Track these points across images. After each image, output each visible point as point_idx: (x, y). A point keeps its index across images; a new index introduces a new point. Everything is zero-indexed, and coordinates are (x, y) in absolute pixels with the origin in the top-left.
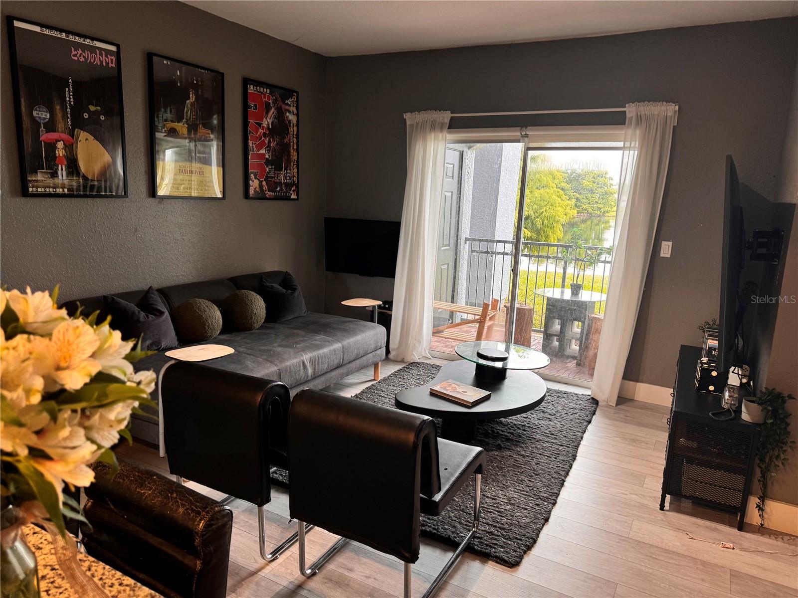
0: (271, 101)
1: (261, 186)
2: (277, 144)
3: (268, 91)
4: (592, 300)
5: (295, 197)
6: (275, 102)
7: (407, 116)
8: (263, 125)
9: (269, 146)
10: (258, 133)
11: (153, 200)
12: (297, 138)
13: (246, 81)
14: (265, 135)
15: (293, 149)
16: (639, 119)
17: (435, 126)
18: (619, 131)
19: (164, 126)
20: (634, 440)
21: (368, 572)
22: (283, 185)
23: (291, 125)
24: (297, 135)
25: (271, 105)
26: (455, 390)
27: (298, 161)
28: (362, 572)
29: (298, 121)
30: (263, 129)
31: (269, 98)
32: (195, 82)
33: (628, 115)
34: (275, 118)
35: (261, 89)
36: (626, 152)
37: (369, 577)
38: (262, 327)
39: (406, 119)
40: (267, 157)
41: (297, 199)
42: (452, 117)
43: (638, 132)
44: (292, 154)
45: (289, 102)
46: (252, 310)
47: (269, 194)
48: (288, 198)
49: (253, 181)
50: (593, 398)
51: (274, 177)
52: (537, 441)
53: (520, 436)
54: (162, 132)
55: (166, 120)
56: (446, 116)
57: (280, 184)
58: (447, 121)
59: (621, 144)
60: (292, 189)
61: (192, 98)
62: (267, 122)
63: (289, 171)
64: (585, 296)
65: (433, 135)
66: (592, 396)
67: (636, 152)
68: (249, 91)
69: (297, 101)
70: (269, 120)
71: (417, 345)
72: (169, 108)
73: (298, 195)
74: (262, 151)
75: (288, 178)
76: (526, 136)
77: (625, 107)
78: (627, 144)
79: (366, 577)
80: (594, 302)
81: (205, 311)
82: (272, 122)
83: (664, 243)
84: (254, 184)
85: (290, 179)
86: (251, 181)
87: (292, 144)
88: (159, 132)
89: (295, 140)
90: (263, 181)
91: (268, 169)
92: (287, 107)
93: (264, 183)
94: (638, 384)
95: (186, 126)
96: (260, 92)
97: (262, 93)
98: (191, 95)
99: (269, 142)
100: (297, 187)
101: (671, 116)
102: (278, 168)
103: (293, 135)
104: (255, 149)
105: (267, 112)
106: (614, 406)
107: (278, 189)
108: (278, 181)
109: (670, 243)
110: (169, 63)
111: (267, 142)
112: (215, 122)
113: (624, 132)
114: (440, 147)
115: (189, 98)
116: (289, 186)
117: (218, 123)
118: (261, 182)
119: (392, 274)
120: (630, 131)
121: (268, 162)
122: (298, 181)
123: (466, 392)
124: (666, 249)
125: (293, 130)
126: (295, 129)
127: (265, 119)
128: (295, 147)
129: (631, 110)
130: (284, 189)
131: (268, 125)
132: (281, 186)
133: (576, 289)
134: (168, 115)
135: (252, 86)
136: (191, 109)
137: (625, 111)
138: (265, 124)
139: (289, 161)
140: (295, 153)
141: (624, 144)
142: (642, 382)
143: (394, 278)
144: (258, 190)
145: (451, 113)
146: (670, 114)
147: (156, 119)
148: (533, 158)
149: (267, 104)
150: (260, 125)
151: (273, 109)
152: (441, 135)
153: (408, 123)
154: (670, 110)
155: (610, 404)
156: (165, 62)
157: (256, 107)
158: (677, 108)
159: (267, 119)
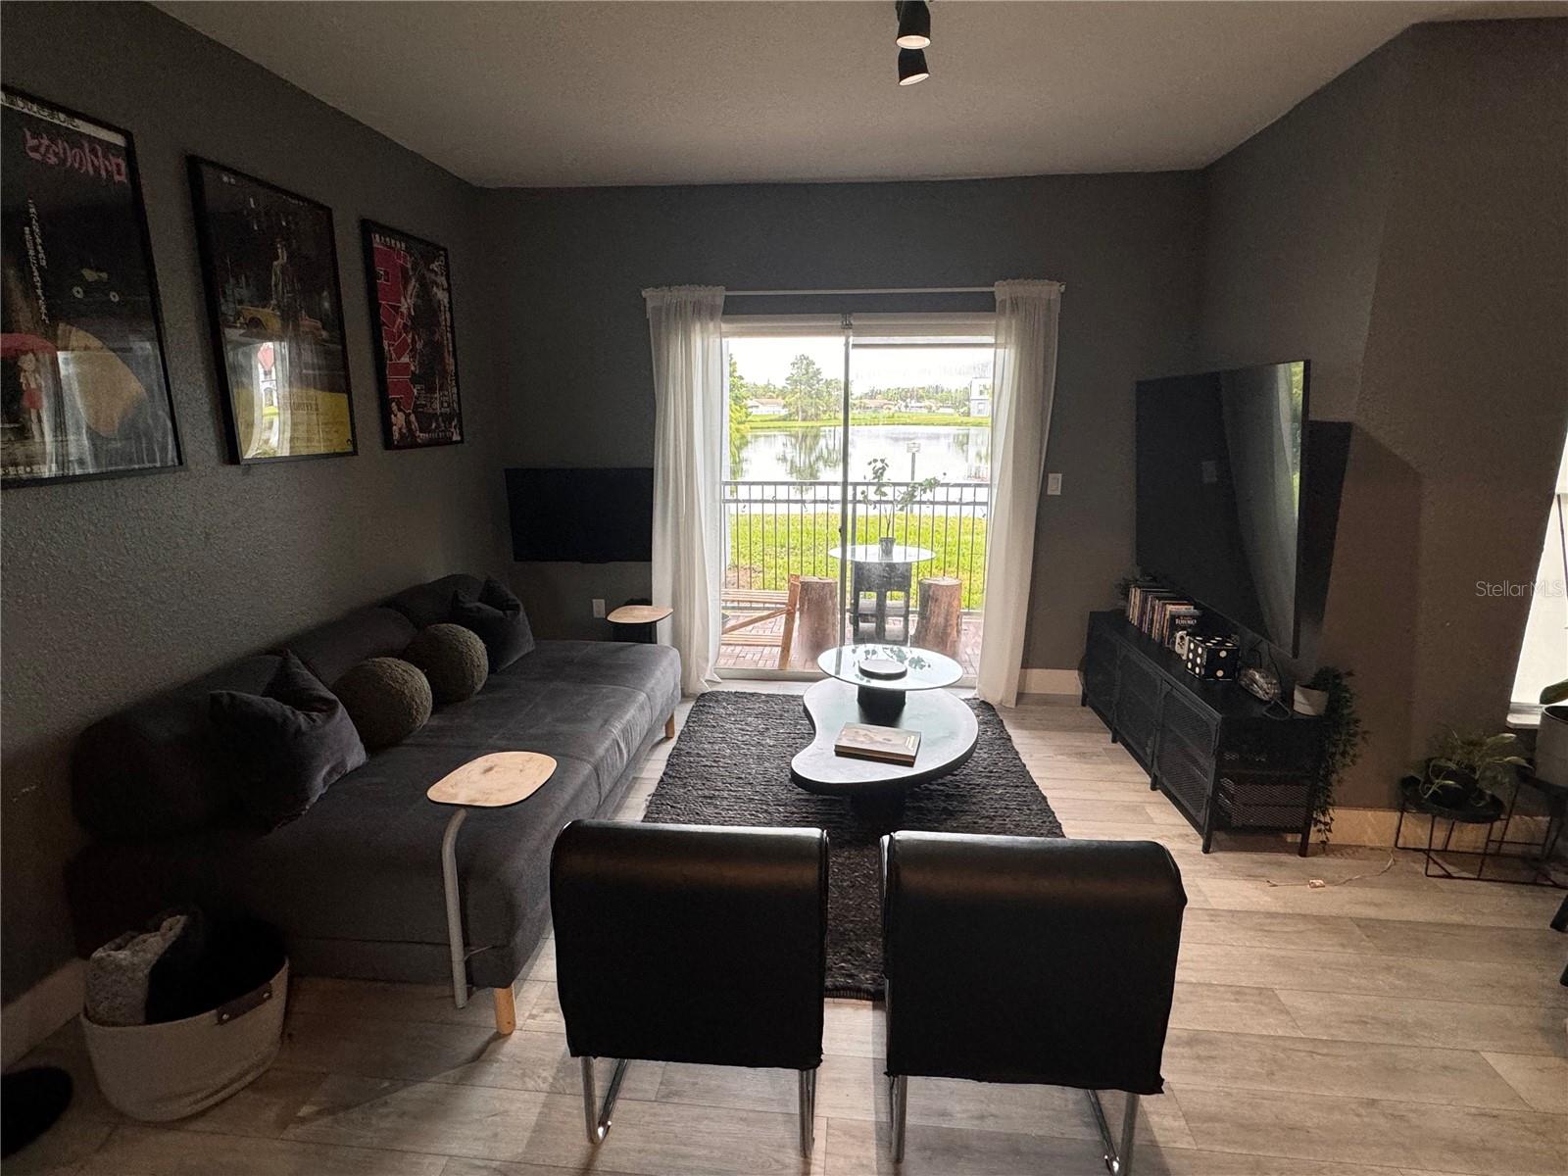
0: (409, 266)
1: (408, 423)
2: (425, 345)
3: (403, 245)
5: (459, 438)
6: (415, 267)
7: (647, 293)
8: (402, 310)
9: (414, 349)
10: (396, 326)
11: (234, 468)
12: (452, 332)
13: (367, 227)
14: (405, 328)
15: (449, 351)
16: (1015, 304)
17: (702, 311)
18: (990, 321)
19: (238, 314)
22: (440, 419)
23: (442, 308)
24: (452, 326)
25: (410, 273)
27: (456, 374)
29: (450, 302)
30: (402, 318)
31: (405, 260)
32: (284, 224)
33: (998, 298)
34: (418, 296)
35: (393, 242)
38: (489, 685)
39: (645, 299)
40: (413, 368)
41: (462, 441)
42: (726, 296)
43: (1013, 322)
44: (447, 361)
45: (434, 266)
47: (422, 436)
48: (449, 442)
49: (396, 416)
51: (426, 405)
54: (236, 327)
55: (241, 302)
56: (719, 295)
57: (435, 416)
58: (720, 301)
60: (453, 424)
61: (283, 256)
62: (406, 304)
63: (446, 393)
64: (898, 556)
65: (699, 324)
66: (982, 699)
68: (375, 245)
69: (447, 265)
70: (409, 301)
72: (243, 278)
73: (461, 434)
74: (405, 359)
75: (445, 405)
76: (847, 327)
77: (993, 286)
78: (1001, 340)
82: (414, 305)
83: (1051, 476)
84: (398, 420)
85: (449, 406)
86: (392, 416)
87: (445, 342)
88: (230, 327)
89: (449, 335)
90: (410, 414)
91: (415, 391)
92: (433, 276)
93: (413, 418)
94: (1029, 671)
95: (278, 313)
96: (390, 247)
97: (393, 249)
98: (280, 251)
99: (414, 341)
100: (460, 422)
101: (1056, 301)
102: (430, 389)
103: (446, 326)
104: (394, 356)
105: (405, 288)
107: (434, 425)
108: (431, 411)
109: (1059, 476)
110: (232, 180)
111: (409, 341)
112: (327, 305)
114: (712, 343)
115: (277, 258)
116: (448, 418)
117: (331, 306)
118: (407, 416)
121: (415, 379)
122: (460, 410)
123: (889, 740)
125: (445, 317)
126: (448, 315)
127: (403, 299)
128: (451, 349)
129: (1002, 291)
130: (442, 425)
131: (409, 309)
132: (437, 421)
133: (887, 544)
134: (244, 292)
135: (377, 236)
136: (284, 280)
137: (993, 293)
138: (404, 309)
139: (444, 373)
140: (452, 361)
141: (996, 339)
144: (404, 431)
145: (727, 289)
146: (1054, 297)
147: (222, 300)
149: (404, 270)
150: (397, 309)
151: (413, 281)
152: (711, 325)
153: (650, 305)
154: (1052, 291)
155: (1007, 705)
156: (225, 179)
157: (388, 276)
158: (1063, 288)
159: (405, 297)
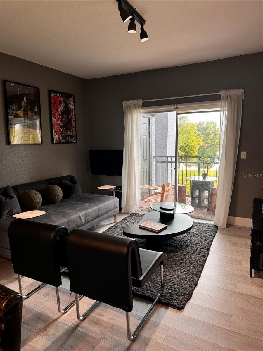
0: (62, 100)
1: (59, 138)
2: (65, 119)
3: (60, 95)
4: (212, 180)
5: (75, 142)
6: (63, 100)
7: (123, 103)
9: (62, 120)
10: (57, 114)
11: (9, 146)
12: (75, 116)
13: (50, 91)
14: (60, 115)
15: (73, 120)
16: (227, 97)
17: (136, 107)
18: (219, 103)
19: (12, 113)
20: (235, 244)
21: (111, 316)
22: (69, 137)
23: (72, 110)
24: (75, 114)
25: (62, 102)
26: (150, 225)
27: (75, 126)
28: (108, 317)
29: (74, 108)
30: (59, 112)
31: (61, 99)
32: (26, 92)
33: (222, 96)
34: (64, 107)
35: (57, 94)
36: (222, 112)
37: (111, 319)
38: (61, 201)
39: (122, 104)
40: (61, 124)
41: (76, 143)
42: (143, 102)
43: (226, 103)
44: (73, 123)
45: (70, 100)
46: (56, 194)
47: (63, 141)
48: (72, 143)
49: (55, 136)
50: (215, 225)
51: (65, 133)
52: (191, 247)
53: (182, 245)
54: (11, 115)
55: (13, 110)
56: (140, 102)
57: (68, 136)
58: (141, 104)
59: (219, 109)
60: (74, 138)
61: (25, 100)
62: (60, 109)
63: (72, 130)
64: (209, 179)
65: (135, 110)
66: (215, 224)
67: (227, 112)
68: (51, 96)
69: (74, 99)
70: (61, 108)
71: (134, 205)
72: (14, 105)
73: (76, 141)
74: (59, 122)
75: (71, 133)
76: (177, 108)
77: (220, 92)
78: (222, 109)
79: (110, 319)
80: (213, 181)
81: (33, 195)
82: (63, 109)
83: (242, 152)
84: (56, 137)
85: (73, 134)
86: (54, 136)
87: (72, 118)
88: (10, 115)
89: (74, 116)
90: (60, 135)
91: (62, 130)
92: (70, 102)
93: (60, 136)
94: (236, 217)
95: (23, 112)
96: (56, 96)
97: (57, 96)
98: (24, 98)
99: (62, 118)
100: (76, 137)
101: (241, 95)
102: (67, 129)
103: (73, 114)
104: (55, 121)
105: (60, 105)
106: (225, 228)
107: (67, 138)
108: (67, 135)
109: (245, 152)
110: (14, 84)
111: (61, 118)
112: (36, 110)
113: (220, 103)
114: (138, 115)
115: (24, 100)
116: (72, 137)
117: (38, 110)
118: (59, 136)
119: (120, 174)
120: (223, 103)
121: (62, 127)
122: (76, 135)
123: (155, 226)
124: (244, 155)
125: (73, 112)
126: (74, 111)
127: (59, 108)
128: (74, 120)
129: (223, 93)
130: (70, 138)
131: (61, 110)
132: (68, 137)
133: (204, 176)
134: (14, 108)
135: (52, 93)
136: (25, 105)
137: (220, 94)
138: (59, 110)
139: (71, 126)
140: (74, 122)
141: (221, 109)
142: (237, 217)
143: (122, 175)
144: (58, 139)
145: (143, 100)
146: (240, 94)
147: (9, 110)
148: (181, 118)
149: (60, 101)
150: (57, 110)
151: (63, 103)
152: (139, 110)
153: (124, 106)
154: (241, 92)
155: (223, 228)
156: (12, 84)
157: (55, 102)
158: (243, 91)
159: (60, 107)
